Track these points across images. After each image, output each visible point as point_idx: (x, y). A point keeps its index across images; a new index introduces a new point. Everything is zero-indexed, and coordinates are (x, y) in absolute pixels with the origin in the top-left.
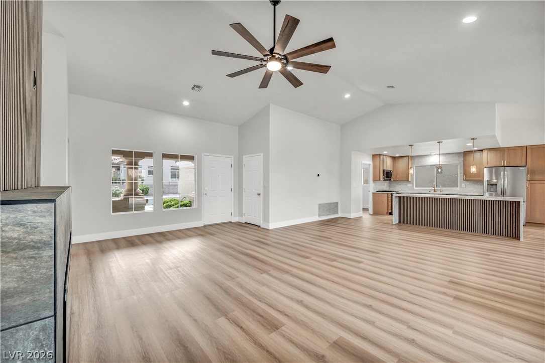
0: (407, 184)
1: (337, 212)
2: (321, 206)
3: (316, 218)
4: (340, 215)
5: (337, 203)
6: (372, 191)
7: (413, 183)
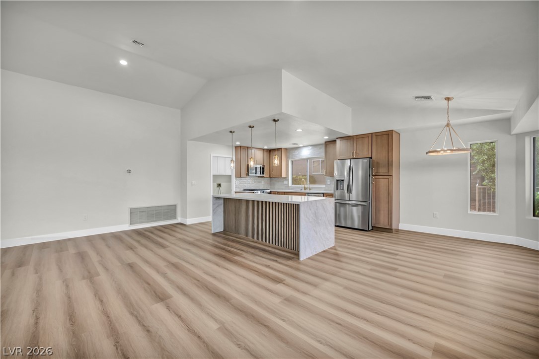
0: (283, 182)
1: (175, 217)
2: (133, 212)
3: (127, 227)
4: (179, 220)
5: (176, 205)
6: (234, 190)
7: (288, 180)
